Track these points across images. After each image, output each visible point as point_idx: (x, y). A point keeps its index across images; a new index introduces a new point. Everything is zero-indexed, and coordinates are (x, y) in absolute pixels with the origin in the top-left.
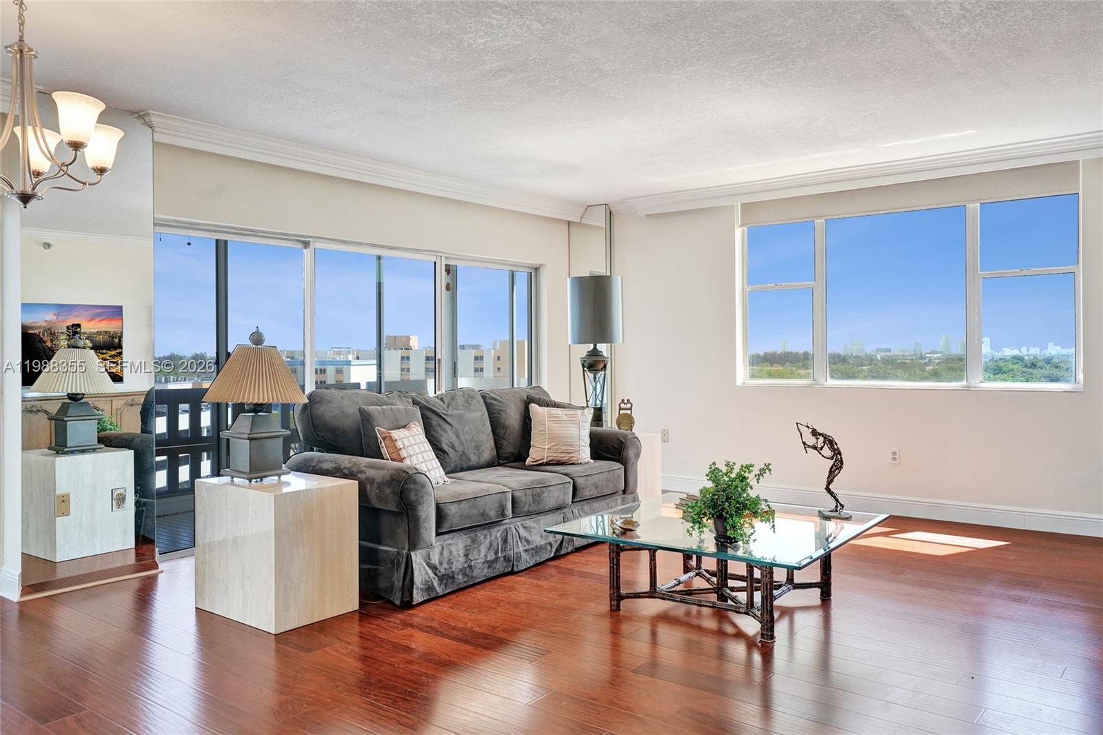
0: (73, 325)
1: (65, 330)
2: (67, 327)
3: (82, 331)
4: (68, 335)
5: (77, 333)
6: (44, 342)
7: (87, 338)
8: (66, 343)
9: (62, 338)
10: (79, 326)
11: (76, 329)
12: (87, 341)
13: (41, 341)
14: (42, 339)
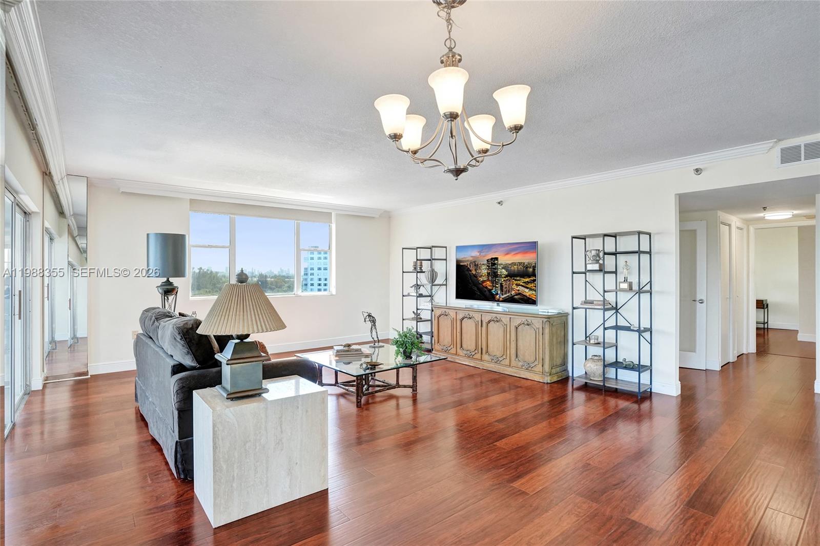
0: (492, 259)
1: (486, 262)
2: (487, 260)
3: (499, 262)
4: (488, 266)
5: (494, 264)
6: (471, 271)
7: (503, 268)
8: (486, 272)
9: (483, 268)
10: (497, 259)
11: (494, 261)
12: (503, 270)
13: (469, 270)
14: (469, 268)
